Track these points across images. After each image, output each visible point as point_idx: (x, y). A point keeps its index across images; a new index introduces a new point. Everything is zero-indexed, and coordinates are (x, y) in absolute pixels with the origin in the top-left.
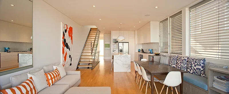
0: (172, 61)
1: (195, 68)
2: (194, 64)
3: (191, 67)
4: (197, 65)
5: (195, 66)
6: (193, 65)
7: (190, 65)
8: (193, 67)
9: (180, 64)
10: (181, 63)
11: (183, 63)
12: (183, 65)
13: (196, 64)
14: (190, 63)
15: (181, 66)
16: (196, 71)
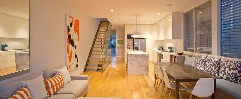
0: (200, 63)
1: (230, 73)
2: (228, 67)
4: (232, 68)
5: (230, 70)
6: (227, 69)
7: (223, 69)
8: (226, 72)
10: (211, 65)
11: (213, 65)
14: (223, 67)
15: (211, 69)
16: (231, 77)
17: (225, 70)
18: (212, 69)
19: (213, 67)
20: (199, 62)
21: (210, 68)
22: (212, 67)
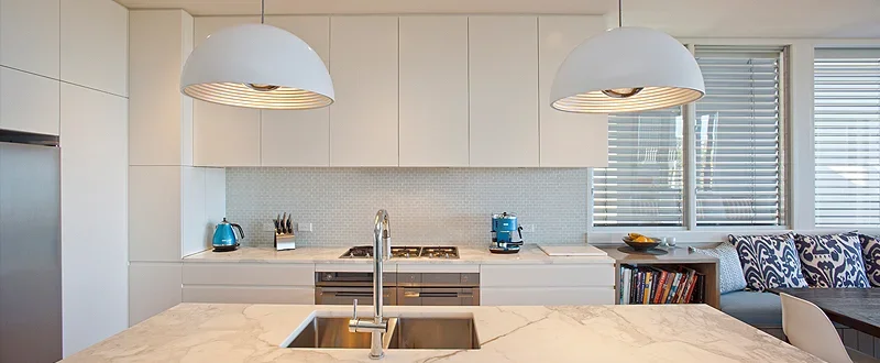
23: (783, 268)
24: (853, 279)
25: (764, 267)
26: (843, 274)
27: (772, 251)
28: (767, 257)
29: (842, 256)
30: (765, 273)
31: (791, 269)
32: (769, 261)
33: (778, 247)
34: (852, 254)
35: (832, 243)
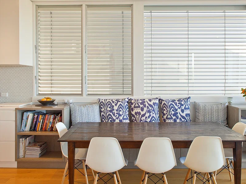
0: (121, 113)
1: (184, 115)
2: (179, 108)
3: (175, 114)
4: (185, 108)
5: (183, 111)
6: (179, 111)
7: (173, 113)
8: (179, 115)
9: (147, 115)
10: (149, 112)
11: (154, 110)
12: (154, 115)
13: (183, 107)
14: (173, 109)
15: (151, 117)
16: (186, 119)
17: (177, 113)
18: (153, 117)
19: (153, 114)
20: (117, 110)
21: (149, 117)
22: (151, 114)
23: (116, 115)
24: (148, 120)
25: (108, 114)
26: (144, 118)
27: (113, 107)
28: (110, 109)
29: (145, 109)
30: (107, 117)
31: (120, 115)
32: (110, 111)
33: (116, 105)
34: (150, 108)
35: (143, 102)
